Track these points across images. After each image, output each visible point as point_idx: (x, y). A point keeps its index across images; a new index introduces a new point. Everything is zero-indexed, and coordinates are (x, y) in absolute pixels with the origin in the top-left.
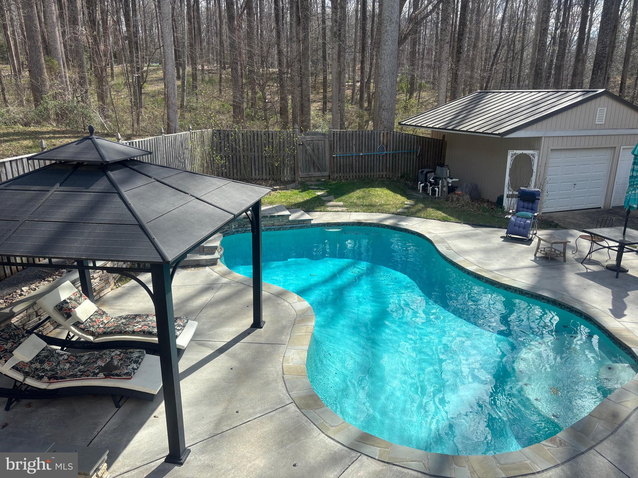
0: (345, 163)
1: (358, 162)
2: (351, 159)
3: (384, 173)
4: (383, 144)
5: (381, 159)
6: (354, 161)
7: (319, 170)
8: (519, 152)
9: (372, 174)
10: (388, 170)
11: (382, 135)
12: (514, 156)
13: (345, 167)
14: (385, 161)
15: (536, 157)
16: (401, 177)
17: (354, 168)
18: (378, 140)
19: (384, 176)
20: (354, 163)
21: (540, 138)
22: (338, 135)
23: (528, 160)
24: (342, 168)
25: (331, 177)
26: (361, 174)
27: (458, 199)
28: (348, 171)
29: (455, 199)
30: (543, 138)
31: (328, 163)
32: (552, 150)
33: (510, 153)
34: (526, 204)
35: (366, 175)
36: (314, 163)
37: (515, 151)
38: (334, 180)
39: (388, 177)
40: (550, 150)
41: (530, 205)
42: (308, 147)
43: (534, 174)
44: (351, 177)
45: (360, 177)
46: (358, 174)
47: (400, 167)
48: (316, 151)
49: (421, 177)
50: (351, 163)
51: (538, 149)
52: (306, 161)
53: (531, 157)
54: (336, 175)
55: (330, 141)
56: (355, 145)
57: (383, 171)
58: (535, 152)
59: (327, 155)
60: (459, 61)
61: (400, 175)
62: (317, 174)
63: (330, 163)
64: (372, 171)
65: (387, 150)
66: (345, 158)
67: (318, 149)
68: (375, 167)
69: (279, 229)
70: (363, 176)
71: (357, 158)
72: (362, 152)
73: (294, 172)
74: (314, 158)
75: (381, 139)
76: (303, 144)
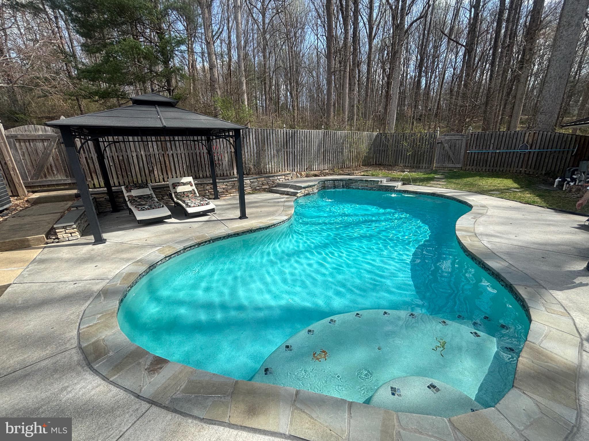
0: (479, 158)
1: (493, 158)
2: (486, 155)
3: (523, 170)
4: (527, 142)
5: (522, 156)
6: (490, 157)
7: (453, 163)
9: (508, 169)
10: (529, 167)
11: (527, 134)
13: (479, 161)
14: (526, 159)
16: (545, 174)
17: (488, 163)
18: (522, 139)
19: (523, 172)
20: (489, 159)
22: (476, 135)
24: (475, 162)
25: (463, 168)
26: (495, 169)
28: (481, 165)
31: (462, 158)
35: (501, 169)
36: (449, 157)
38: (465, 170)
39: (527, 172)
42: (446, 145)
44: (484, 170)
45: (494, 170)
46: (492, 168)
47: (545, 164)
48: (453, 148)
49: (567, 175)
50: (486, 158)
52: (443, 155)
54: (468, 167)
55: (467, 140)
56: (493, 144)
57: (522, 167)
59: (463, 151)
61: (544, 172)
62: (451, 165)
63: (464, 157)
64: (509, 167)
65: (531, 148)
66: (480, 154)
67: (455, 146)
68: (513, 163)
69: (370, 190)
70: (498, 170)
71: (494, 155)
72: (500, 149)
73: (431, 162)
74: (451, 154)
75: (526, 139)
76: (441, 143)
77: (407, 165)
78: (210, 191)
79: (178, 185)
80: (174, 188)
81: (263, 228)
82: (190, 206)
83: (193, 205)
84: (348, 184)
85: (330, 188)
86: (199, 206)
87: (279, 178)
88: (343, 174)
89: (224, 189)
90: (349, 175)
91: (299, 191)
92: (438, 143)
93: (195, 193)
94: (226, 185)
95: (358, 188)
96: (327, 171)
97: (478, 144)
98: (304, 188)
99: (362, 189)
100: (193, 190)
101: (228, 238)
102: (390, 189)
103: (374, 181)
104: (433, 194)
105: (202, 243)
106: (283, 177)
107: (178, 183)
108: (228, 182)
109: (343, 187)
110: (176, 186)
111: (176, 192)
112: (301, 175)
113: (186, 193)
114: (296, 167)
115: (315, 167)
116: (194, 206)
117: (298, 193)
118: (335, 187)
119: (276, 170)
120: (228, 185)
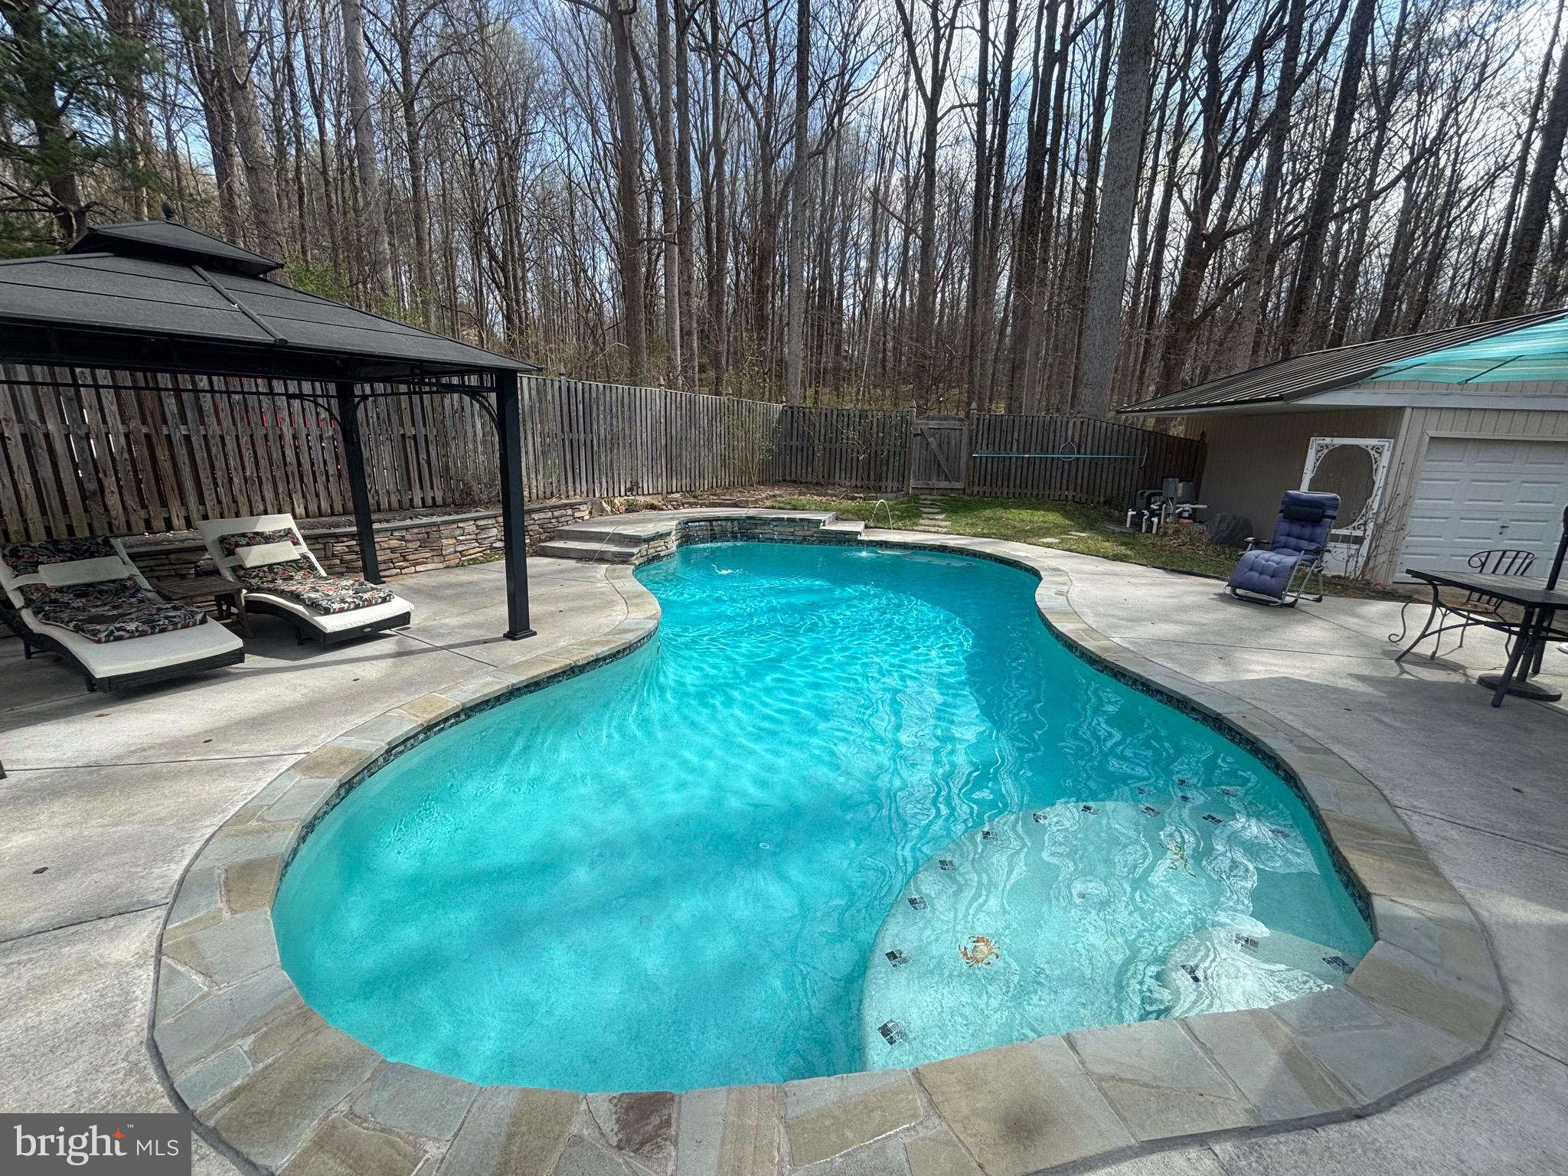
0: (995, 470)
1: (1019, 470)
2: (1007, 464)
3: (1070, 494)
4: (1072, 440)
5: (1066, 466)
6: (1013, 467)
7: (947, 479)
8: (1339, 441)
9: (1047, 493)
10: (1078, 488)
11: (1071, 425)
12: (1326, 451)
13: (994, 476)
14: (1073, 472)
15: (1386, 455)
16: (1105, 503)
17: (1012, 480)
18: (1063, 434)
19: (1070, 498)
20: (1013, 471)
21: (1401, 409)
22: (986, 422)
23: (1363, 461)
24: (989, 477)
25: (967, 491)
26: (1024, 492)
27: (1177, 532)
28: (999, 483)
29: (1170, 532)
30: (1408, 412)
31: (963, 467)
32: (1432, 438)
33: (1315, 443)
34: (1297, 529)
35: (1035, 494)
36: (939, 466)
37: (1328, 440)
38: (971, 495)
39: (1078, 498)
40: (1427, 439)
41: (1307, 531)
42: (931, 440)
43: (1377, 492)
44: (1005, 495)
46: (1018, 490)
47: (1103, 484)
48: (945, 447)
49: (1141, 503)
50: (1006, 470)
51: (1394, 435)
52: (926, 461)
53: (1372, 453)
54: (976, 489)
55: (970, 431)
56: (1018, 441)
57: (1067, 489)
58: (1386, 444)
59: (964, 455)
60: (1296, 325)
61: (1102, 499)
62: (943, 484)
63: (968, 467)
64: (1047, 489)
65: (1078, 452)
66: (995, 462)
67: (949, 443)
68: (1053, 481)
69: (801, 543)
70: (1029, 494)
71: (1019, 463)
72: (1029, 452)
73: (902, 478)
74: (941, 458)
75: (1070, 433)
76: (922, 434)
77: (854, 482)
78: (348, 557)
79: (244, 541)
80: (231, 553)
81: (604, 659)
82: (327, 611)
83: (336, 606)
84: (746, 530)
85: (703, 540)
86: (357, 607)
87: (556, 514)
88: (721, 505)
89: (393, 550)
90: (735, 505)
91: (635, 550)
92: (916, 435)
93: (312, 568)
94: (402, 538)
95: (772, 539)
96: (677, 496)
97: (991, 440)
98: (648, 540)
99: (782, 541)
100: (305, 557)
101: (509, 700)
102: (848, 540)
103: (809, 521)
104: (942, 549)
105: (437, 724)
106: (569, 512)
107: (243, 535)
108: (407, 528)
109: (735, 538)
110: (238, 545)
111: (241, 567)
112: (611, 504)
113: (278, 569)
114: (597, 485)
115: (646, 485)
116: (341, 610)
117: (632, 555)
118: (713, 538)
119: (541, 493)
120: (408, 537)
